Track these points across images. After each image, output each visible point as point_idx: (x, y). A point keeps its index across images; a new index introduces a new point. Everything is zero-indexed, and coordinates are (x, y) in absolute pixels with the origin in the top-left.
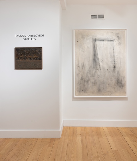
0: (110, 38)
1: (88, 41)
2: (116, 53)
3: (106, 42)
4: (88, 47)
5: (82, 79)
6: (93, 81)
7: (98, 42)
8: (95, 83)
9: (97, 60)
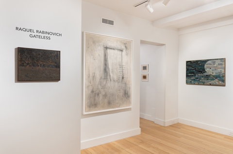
0: (119, 47)
1: (99, 48)
2: (124, 64)
3: (116, 51)
4: (99, 55)
5: (92, 92)
6: (104, 93)
7: (109, 51)
8: (105, 96)
9: (107, 70)
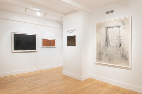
1: (103, 29)
2: (121, 35)
3: (114, 28)
4: (103, 33)
5: (99, 52)
6: (106, 54)
7: (109, 29)
8: (107, 55)
9: (108, 40)
